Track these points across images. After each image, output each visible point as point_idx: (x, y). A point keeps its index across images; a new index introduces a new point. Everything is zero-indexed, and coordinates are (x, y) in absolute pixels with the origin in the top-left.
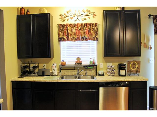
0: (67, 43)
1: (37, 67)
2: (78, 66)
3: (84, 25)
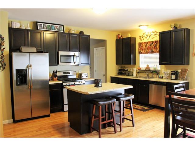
0: (143, 55)
1: (127, 70)
2: (148, 71)
3: (152, 42)
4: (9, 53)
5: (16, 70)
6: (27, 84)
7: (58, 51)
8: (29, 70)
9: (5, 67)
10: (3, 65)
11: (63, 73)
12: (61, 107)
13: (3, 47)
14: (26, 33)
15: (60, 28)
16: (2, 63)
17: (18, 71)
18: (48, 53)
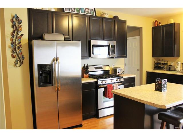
4: (28, 41)
5: (38, 65)
6: (53, 85)
7: (89, 40)
8: (56, 65)
9: (23, 62)
10: (21, 58)
11: (95, 67)
12: (94, 113)
13: (20, 34)
14: (50, 16)
15: (91, 11)
16: (19, 56)
17: (40, 67)
18: (80, 42)
